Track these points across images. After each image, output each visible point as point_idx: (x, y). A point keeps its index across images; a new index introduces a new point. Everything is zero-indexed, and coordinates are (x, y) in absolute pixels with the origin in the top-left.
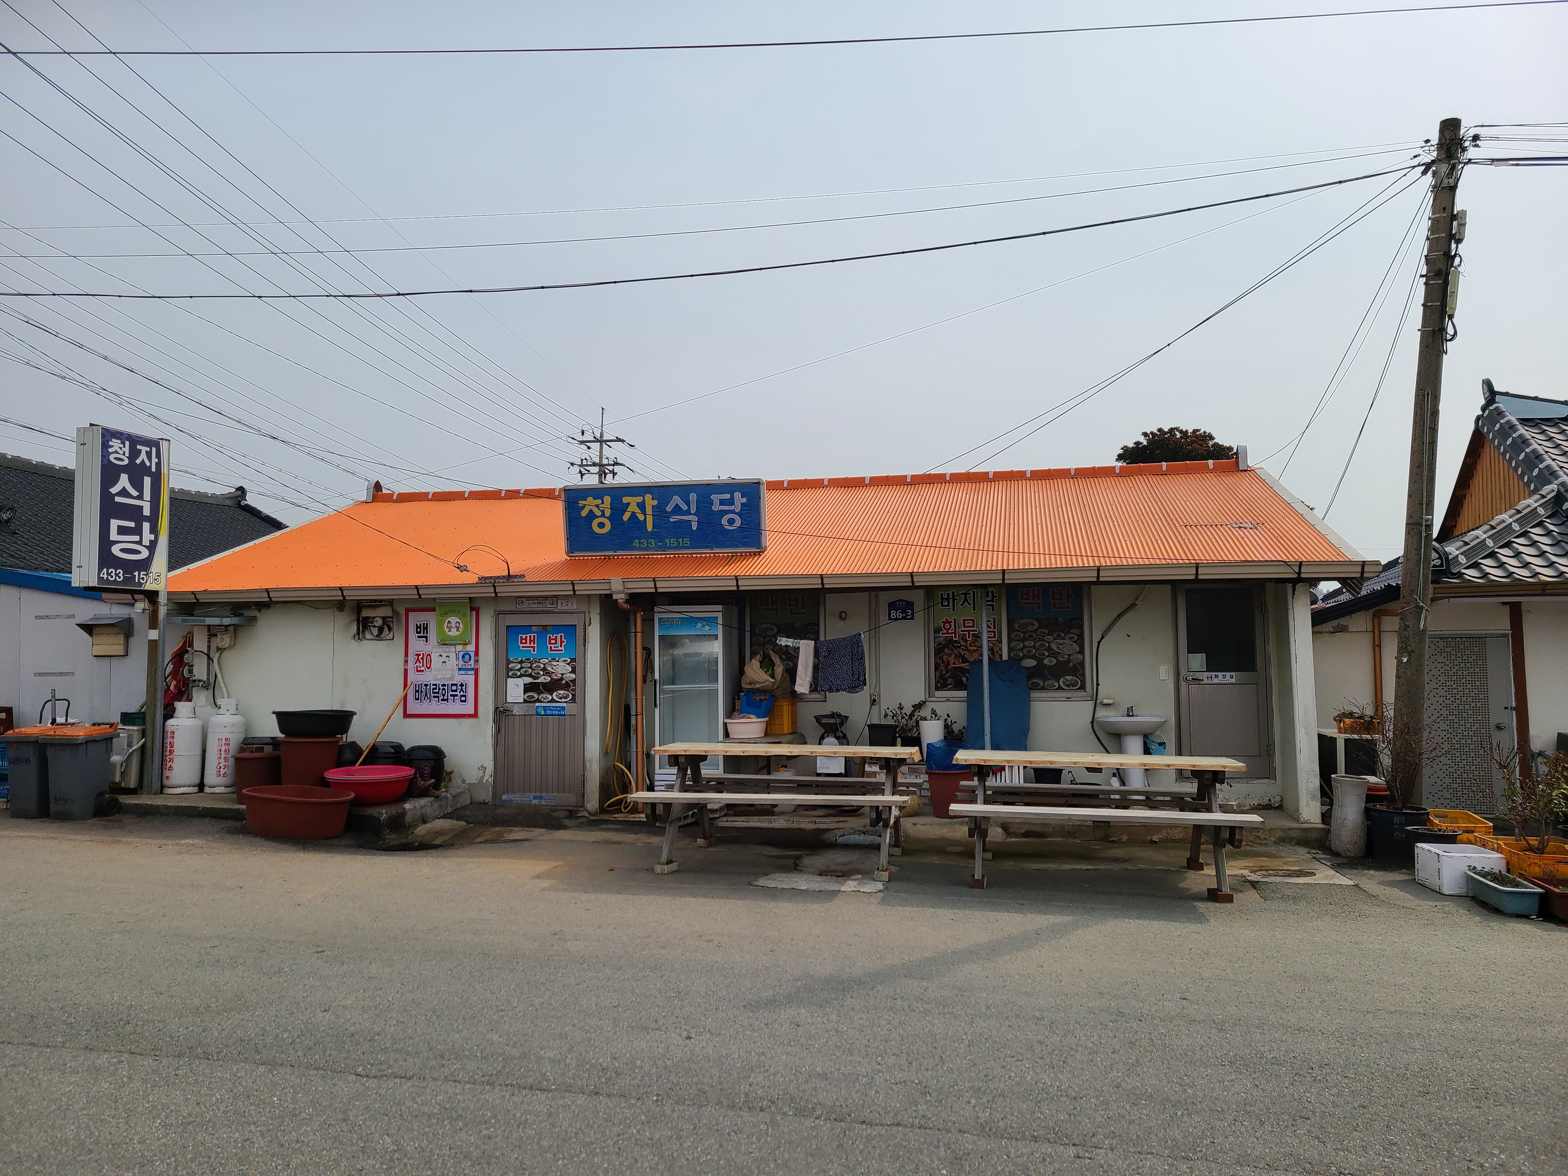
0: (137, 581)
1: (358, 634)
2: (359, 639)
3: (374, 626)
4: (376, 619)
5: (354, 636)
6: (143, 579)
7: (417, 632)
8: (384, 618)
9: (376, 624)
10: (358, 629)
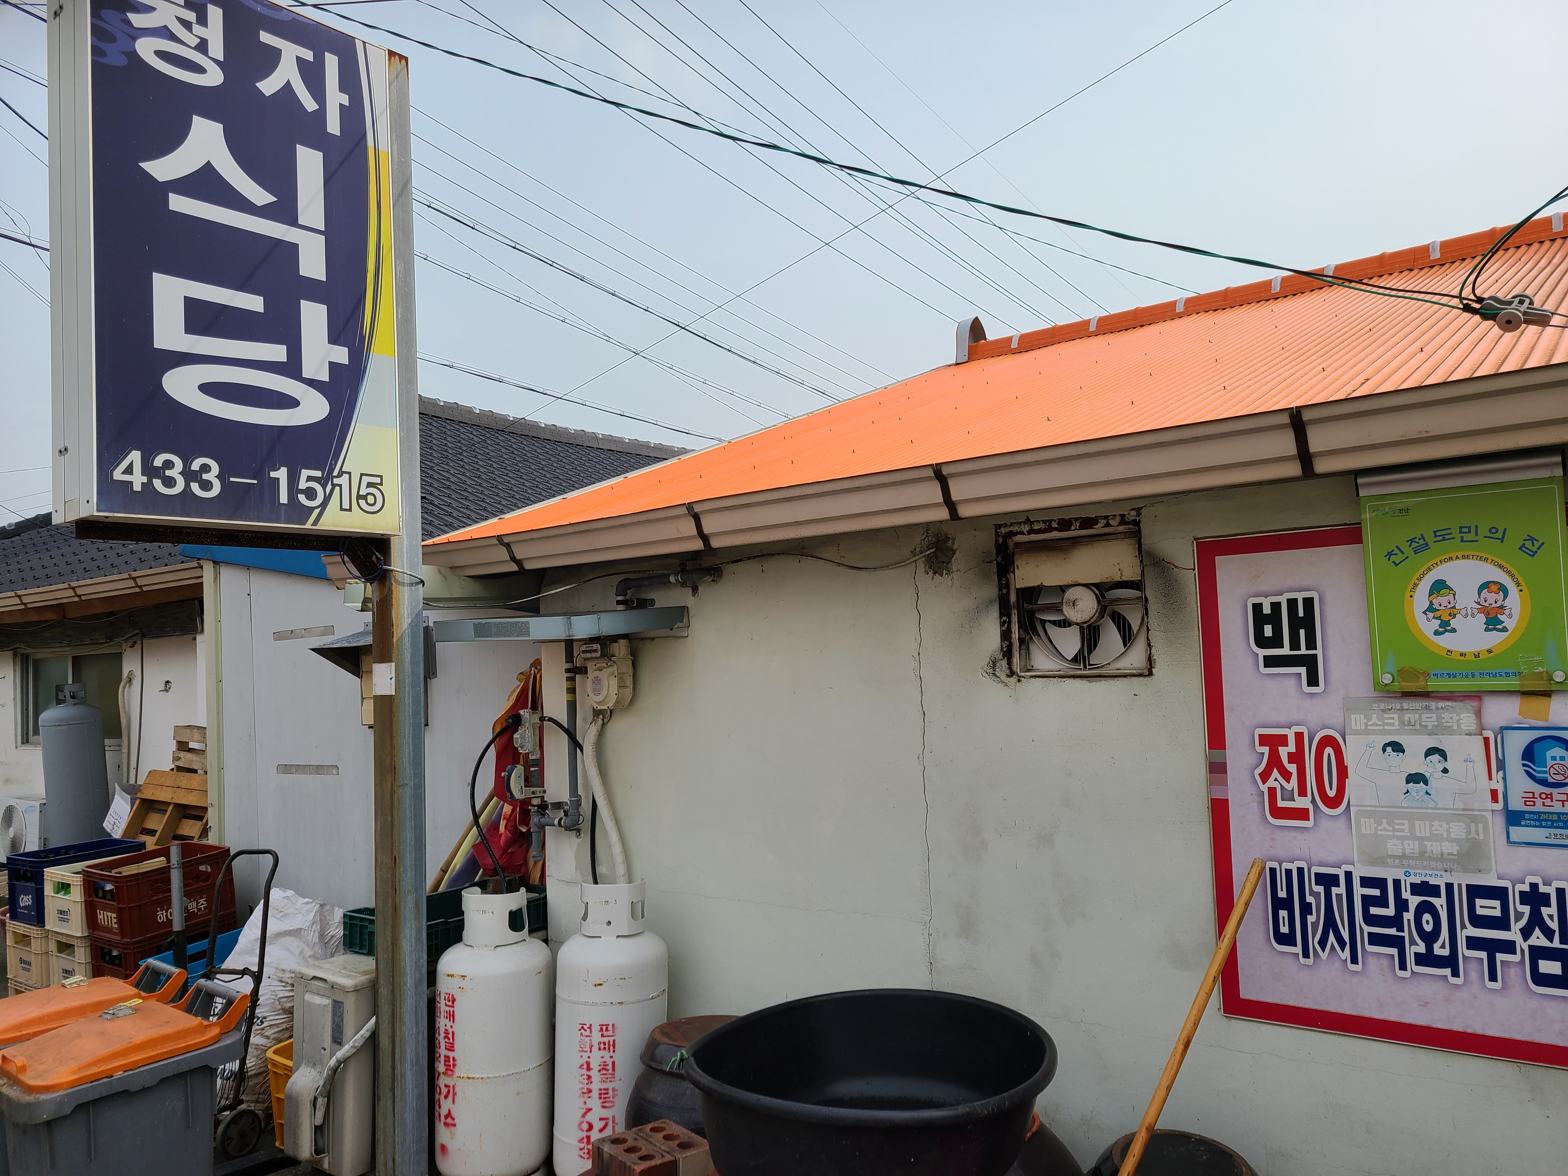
0: (284, 498)
1: (1007, 654)
2: (1012, 674)
3: (1065, 623)
4: (1071, 594)
5: (994, 664)
6: (310, 494)
7: (1262, 642)
8: (1101, 589)
9: (1071, 614)
10: (1006, 635)
